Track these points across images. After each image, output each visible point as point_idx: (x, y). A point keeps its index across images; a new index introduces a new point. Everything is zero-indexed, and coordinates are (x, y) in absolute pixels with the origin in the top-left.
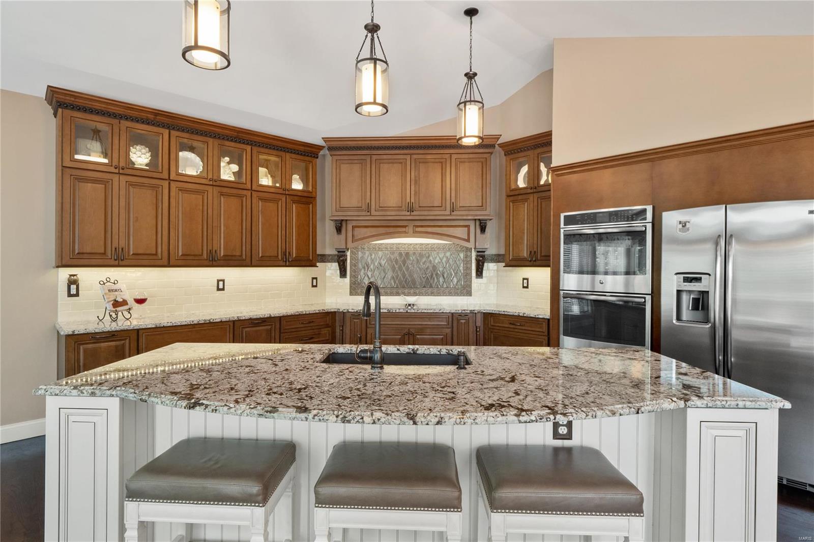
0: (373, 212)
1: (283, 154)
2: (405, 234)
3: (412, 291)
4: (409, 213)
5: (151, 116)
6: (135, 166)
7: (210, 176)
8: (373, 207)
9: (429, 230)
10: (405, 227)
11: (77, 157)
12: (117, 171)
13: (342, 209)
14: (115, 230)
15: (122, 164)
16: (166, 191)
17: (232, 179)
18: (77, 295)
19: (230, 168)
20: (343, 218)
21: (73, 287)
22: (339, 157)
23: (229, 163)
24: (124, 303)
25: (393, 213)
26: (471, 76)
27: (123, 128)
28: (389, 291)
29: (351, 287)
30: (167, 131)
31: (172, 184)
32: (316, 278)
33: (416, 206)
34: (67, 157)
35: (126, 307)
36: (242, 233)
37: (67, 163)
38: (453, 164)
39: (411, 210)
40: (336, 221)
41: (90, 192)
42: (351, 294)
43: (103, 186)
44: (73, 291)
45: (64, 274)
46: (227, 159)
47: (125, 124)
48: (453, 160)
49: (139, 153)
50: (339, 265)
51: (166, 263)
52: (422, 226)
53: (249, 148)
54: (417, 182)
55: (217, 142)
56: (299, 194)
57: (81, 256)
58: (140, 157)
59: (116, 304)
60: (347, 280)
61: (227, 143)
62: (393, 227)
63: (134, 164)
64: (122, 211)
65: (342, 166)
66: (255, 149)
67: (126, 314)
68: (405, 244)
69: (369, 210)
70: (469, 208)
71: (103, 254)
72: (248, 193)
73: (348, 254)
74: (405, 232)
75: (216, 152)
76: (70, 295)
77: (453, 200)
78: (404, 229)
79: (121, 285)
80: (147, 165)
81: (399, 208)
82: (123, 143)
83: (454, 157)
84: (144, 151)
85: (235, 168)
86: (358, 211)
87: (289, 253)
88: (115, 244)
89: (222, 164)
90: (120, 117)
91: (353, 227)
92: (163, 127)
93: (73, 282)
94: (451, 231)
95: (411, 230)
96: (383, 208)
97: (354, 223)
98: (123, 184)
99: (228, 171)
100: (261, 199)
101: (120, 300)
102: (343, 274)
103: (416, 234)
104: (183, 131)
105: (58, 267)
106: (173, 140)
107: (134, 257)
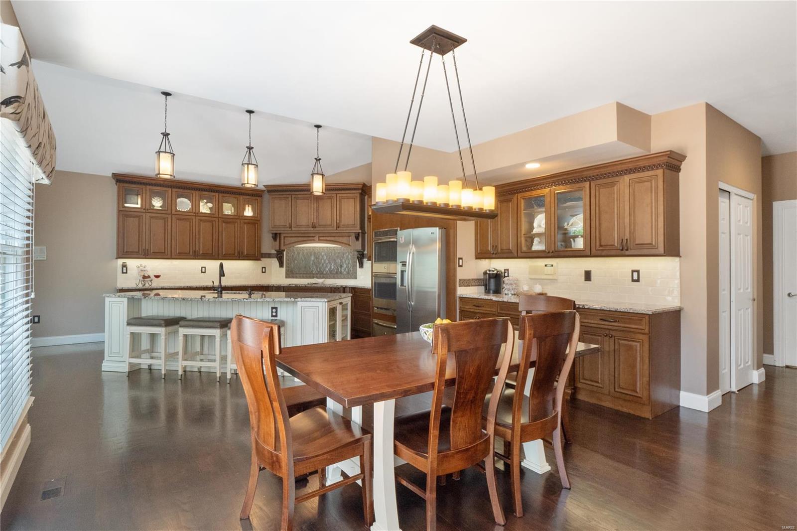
0: (293, 229)
1: (238, 196)
2: (313, 241)
3: (321, 276)
4: (313, 229)
5: (162, 182)
6: (155, 208)
7: (194, 211)
8: (293, 226)
9: (328, 238)
10: (314, 237)
11: (126, 205)
12: (145, 211)
13: (275, 226)
14: (144, 241)
15: (147, 207)
16: (170, 220)
17: (208, 212)
18: (126, 273)
19: (207, 205)
20: (277, 232)
21: (125, 268)
22: (274, 196)
23: (206, 203)
24: (149, 277)
25: (304, 229)
26: (318, 160)
27: (148, 189)
28: (308, 276)
29: (286, 273)
30: (170, 189)
31: (173, 216)
32: (265, 268)
33: (317, 225)
34: (121, 206)
35: (149, 279)
36: (213, 241)
37: (121, 209)
38: (338, 200)
39: (314, 227)
40: (272, 233)
41: (132, 222)
42: (286, 277)
43: (138, 219)
44: (125, 271)
45: (120, 262)
46: (205, 201)
47: (148, 187)
48: (338, 198)
49: (156, 201)
50: (278, 260)
51: (170, 257)
52: (323, 237)
53: (217, 194)
54: (318, 211)
55: (198, 193)
56: (250, 218)
57: (127, 253)
58: (157, 203)
59: (144, 277)
60: (284, 270)
61: (204, 193)
62: (307, 237)
63: (154, 206)
64: (147, 230)
65: (276, 201)
66: (221, 195)
67: (149, 282)
68: (317, 247)
69: (291, 227)
70: (348, 226)
71: (137, 252)
72: (217, 220)
73: (285, 253)
74: (314, 240)
75: (197, 198)
76: (123, 273)
77: (338, 221)
78: (313, 238)
79: (148, 268)
80: (161, 207)
81: (308, 226)
82: (148, 197)
83: (338, 195)
84: (159, 200)
85: (210, 205)
86: (284, 228)
87: (242, 253)
88: (143, 248)
89: (201, 204)
90: (146, 184)
91: (284, 237)
92: (169, 187)
93: (124, 266)
94: (341, 239)
95: (316, 238)
96: (298, 226)
97: (285, 235)
98: (148, 217)
99: (205, 208)
100: (224, 222)
101: (146, 275)
102: (281, 265)
103: (320, 241)
104: (179, 188)
105: (117, 258)
106: (174, 193)
107: (153, 254)
